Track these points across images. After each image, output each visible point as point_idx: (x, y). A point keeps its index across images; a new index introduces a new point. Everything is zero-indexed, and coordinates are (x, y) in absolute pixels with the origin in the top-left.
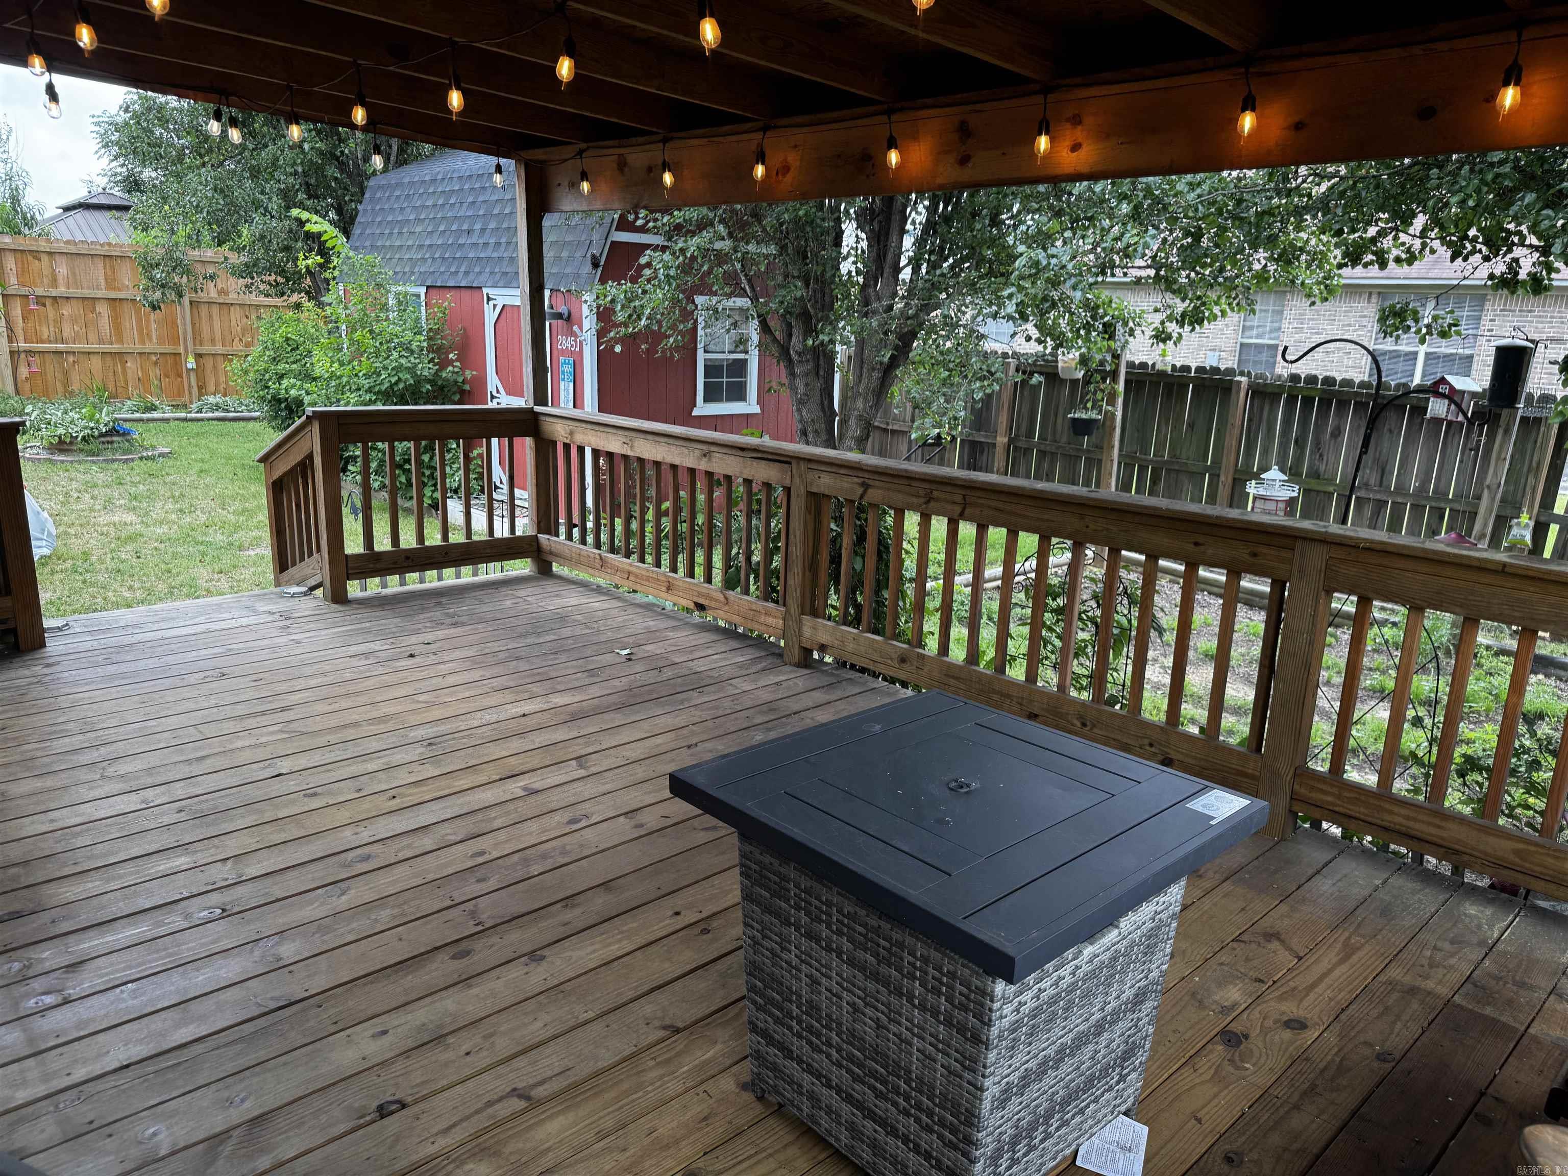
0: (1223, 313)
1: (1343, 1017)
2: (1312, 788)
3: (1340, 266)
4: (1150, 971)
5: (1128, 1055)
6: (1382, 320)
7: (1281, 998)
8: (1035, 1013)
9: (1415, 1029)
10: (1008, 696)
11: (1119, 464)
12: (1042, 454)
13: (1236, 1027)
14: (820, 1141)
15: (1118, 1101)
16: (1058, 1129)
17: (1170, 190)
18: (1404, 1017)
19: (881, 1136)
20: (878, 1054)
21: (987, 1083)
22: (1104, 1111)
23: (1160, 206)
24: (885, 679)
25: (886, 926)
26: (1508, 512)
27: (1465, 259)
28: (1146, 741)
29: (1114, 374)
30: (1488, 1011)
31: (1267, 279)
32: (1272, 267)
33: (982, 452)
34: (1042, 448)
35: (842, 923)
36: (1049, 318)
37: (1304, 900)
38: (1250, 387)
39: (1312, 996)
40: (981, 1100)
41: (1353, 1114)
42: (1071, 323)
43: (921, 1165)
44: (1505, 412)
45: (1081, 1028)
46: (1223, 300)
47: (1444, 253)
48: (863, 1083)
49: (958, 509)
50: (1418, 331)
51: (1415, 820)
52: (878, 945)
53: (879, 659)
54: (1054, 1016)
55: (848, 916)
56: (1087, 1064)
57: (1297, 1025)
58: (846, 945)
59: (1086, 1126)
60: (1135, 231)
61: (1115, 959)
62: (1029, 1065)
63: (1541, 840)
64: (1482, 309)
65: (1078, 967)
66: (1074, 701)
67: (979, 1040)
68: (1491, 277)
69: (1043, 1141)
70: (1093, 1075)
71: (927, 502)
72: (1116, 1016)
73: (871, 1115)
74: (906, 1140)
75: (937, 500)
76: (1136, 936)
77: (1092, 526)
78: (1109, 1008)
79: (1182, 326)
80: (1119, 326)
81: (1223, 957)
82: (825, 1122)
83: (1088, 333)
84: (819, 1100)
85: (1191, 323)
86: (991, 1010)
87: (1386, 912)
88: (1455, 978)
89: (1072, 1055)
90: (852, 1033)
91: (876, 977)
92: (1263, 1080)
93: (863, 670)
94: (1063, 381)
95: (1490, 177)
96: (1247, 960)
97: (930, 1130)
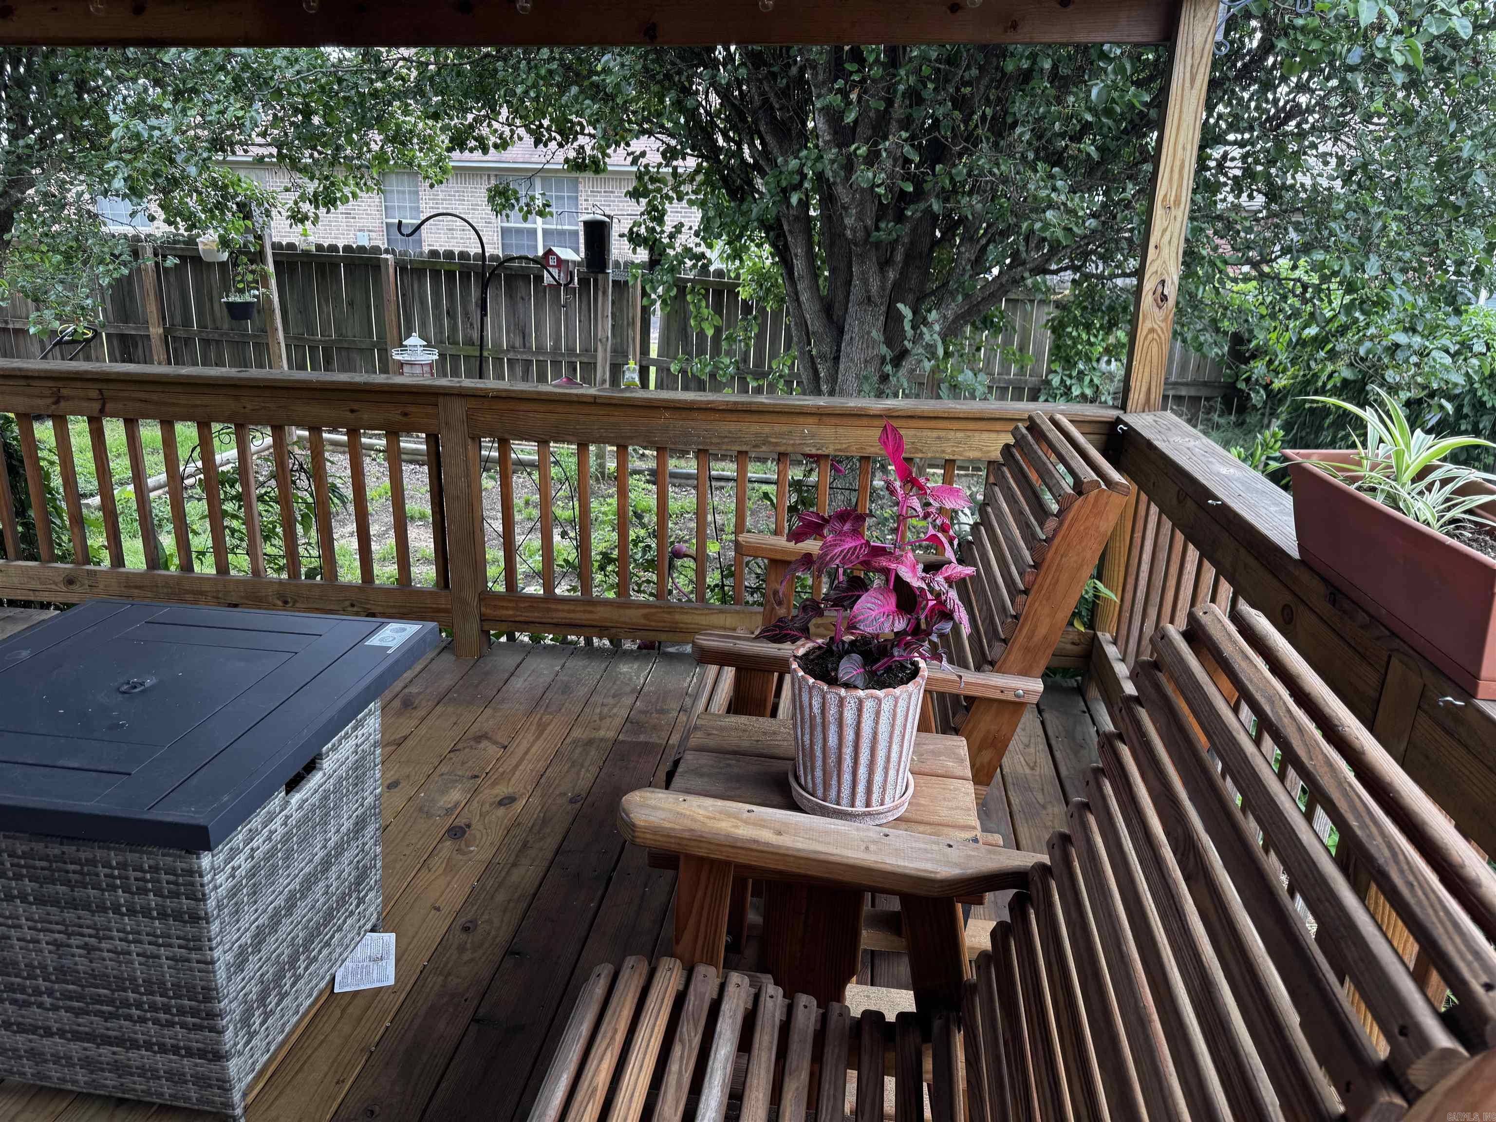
0: (354, 195)
1: (543, 780)
2: (495, 607)
3: (450, 150)
4: (364, 799)
5: (362, 876)
6: (491, 199)
7: (494, 784)
8: (252, 873)
9: (594, 770)
10: (202, 593)
11: (288, 346)
12: (205, 342)
13: (461, 822)
14: (58, 1093)
15: (362, 922)
16: (306, 969)
17: (268, 64)
18: (586, 764)
19: (121, 1054)
20: (97, 978)
21: (216, 954)
22: (349, 936)
23: (261, 81)
24: (57, 608)
25: (70, 850)
26: (620, 361)
27: (546, 145)
28: (347, 603)
29: (259, 257)
30: (642, 738)
31: (387, 161)
32: (389, 149)
33: (136, 346)
34: (204, 335)
35: (18, 865)
36: (174, 198)
37: (503, 700)
38: (396, 264)
39: (517, 773)
40: (214, 972)
41: (557, 853)
42: (201, 202)
43: (170, 1061)
44: (600, 277)
45: (307, 870)
46: (351, 182)
47: (529, 140)
48: (88, 1013)
49: (97, 406)
50: (521, 210)
51: (574, 611)
52: (67, 872)
53: (39, 587)
54: (274, 869)
55: (24, 856)
56: (322, 900)
57: (508, 801)
58: (29, 886)
59: (335, 956)
60: (238, 105)
61: (325, 798)
62: (260, 921)
63: (658, 603)
64: (577, 191)
65: (288, 817)
66: (271, 582)
67: (197, 918)
68: (567, 160)
69: (293, 985)
70: (331, 908)
71: (57, 402)
72: (340, 849)
73: (107, 1041)
74: (148, 1045)
75: (67, 398)
76: (342, 772)
77: (249, 407)
78: (331, 844)
79: (317, 207)
80: (254, 206)
81: (443, 769)
82: (54, 1072)
83: (223, 213)
84: (43, 1054)
85: (325, 205)
86: (202, 885)
87: (566, 689)
88: (618, 722)
89: (304, 897)
90: (61, 970)
91: (73, 905)
92: (485, 855)
93: (27, 604)
94: (210, 265)
95: (543, 72)
96: (463, 763)
97: (170, 1024)
